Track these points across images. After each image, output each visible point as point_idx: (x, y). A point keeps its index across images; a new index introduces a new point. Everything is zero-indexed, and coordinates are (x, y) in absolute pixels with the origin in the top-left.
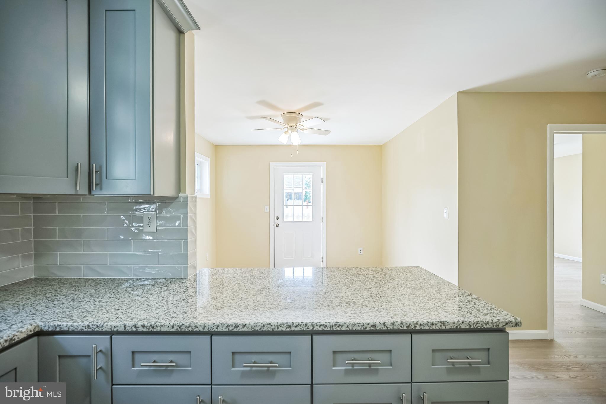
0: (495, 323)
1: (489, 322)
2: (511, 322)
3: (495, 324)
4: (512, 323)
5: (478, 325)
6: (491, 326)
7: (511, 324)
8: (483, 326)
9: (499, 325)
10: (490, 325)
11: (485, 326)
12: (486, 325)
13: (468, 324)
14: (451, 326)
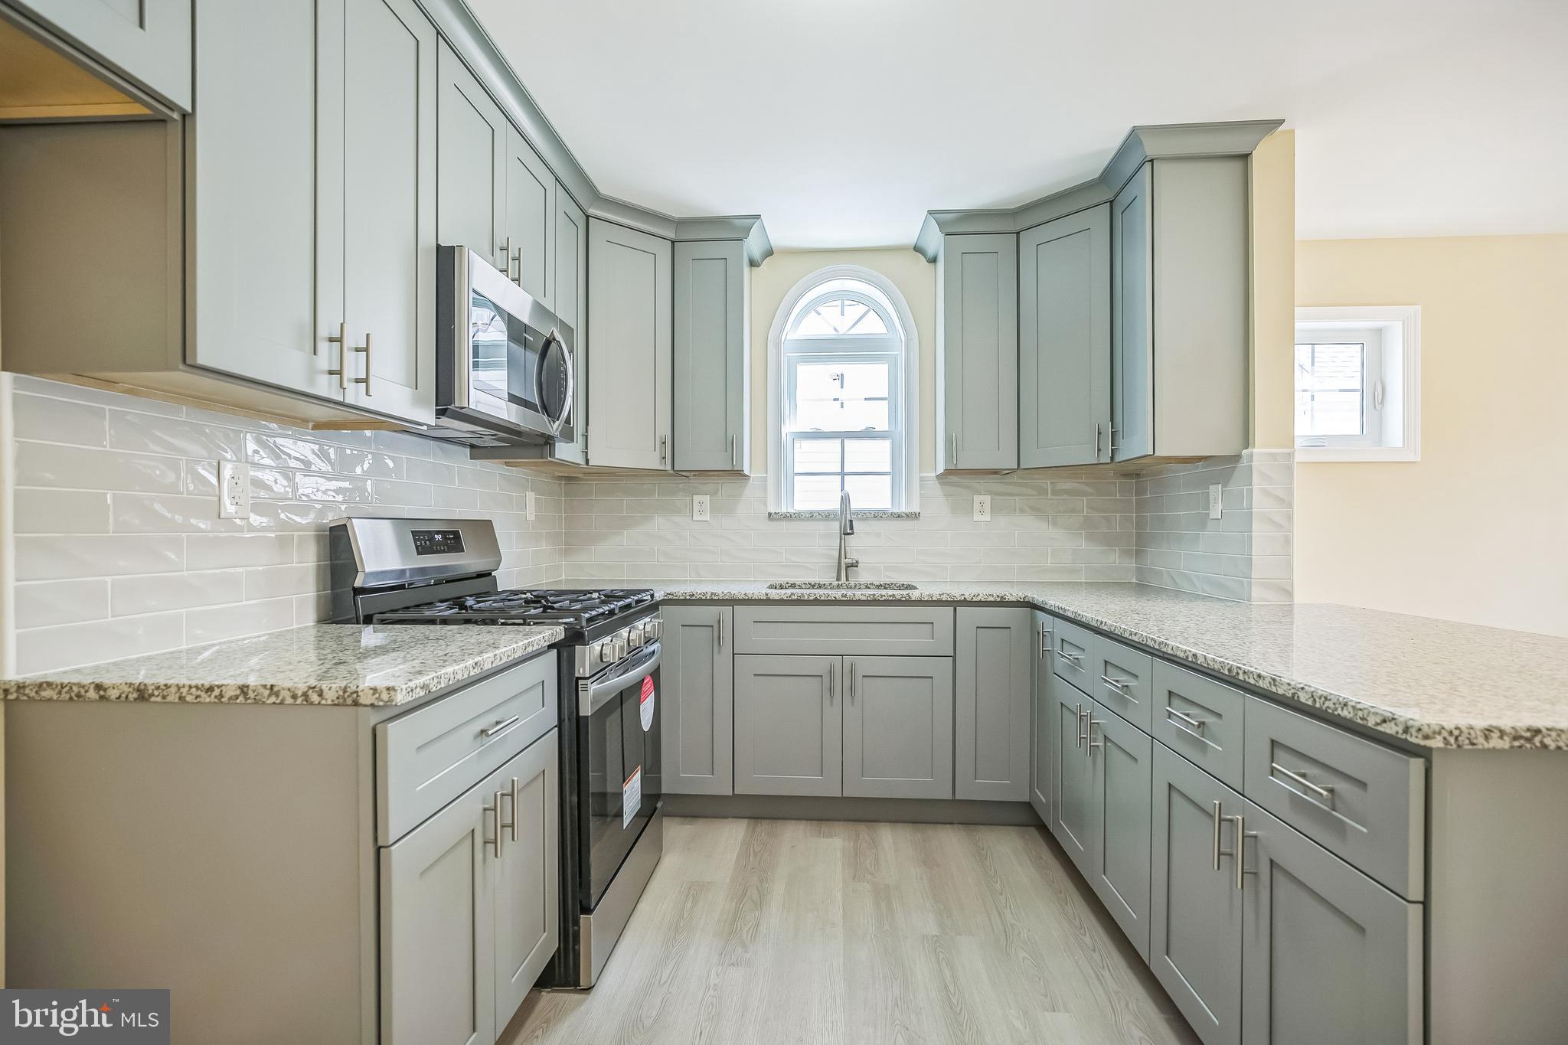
0: (1361, 710)
1: (1350, 703)
2: (1393, 719)
3: (1360, 714)
4: (1396, 725)
5: (1327, 703)
6: (1351, 715)
7: (1392, 724)
8: (1336, 709)
9: (1368, 719)
10: (1349, 713)
11: (1339, 711)
12: (1342, 709)
13: (1310, 695)
14: (1285, 691)
